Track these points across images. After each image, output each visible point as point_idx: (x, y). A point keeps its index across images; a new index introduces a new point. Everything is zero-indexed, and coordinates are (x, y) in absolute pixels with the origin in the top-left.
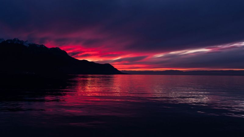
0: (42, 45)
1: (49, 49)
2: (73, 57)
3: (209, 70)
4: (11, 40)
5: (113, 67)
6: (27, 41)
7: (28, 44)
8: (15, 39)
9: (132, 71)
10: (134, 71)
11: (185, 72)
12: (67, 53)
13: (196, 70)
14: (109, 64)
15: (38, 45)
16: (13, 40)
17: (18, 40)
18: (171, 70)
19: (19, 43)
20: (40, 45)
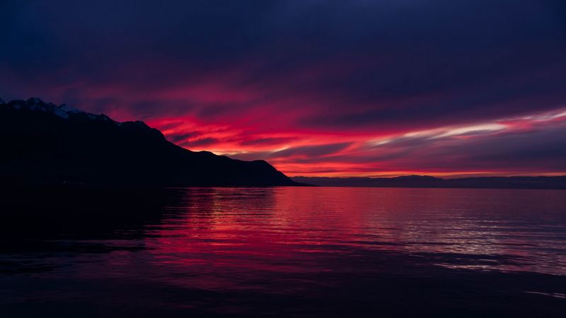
0: (102, 114)
1: (119, 125)
2: (176, 144)
3: (509, 176)
4: (23, 101)
5: (274, 169)
6: (64, 105)
7: (68, 113)
8: (32, 101)
9: (318, 178)
10: (323, 178)
11: (448, 180)
12: (163, 135)
13: (476, 177)
14: (263, 161)
15: (92, 115)
16: (28, 101)
17: (41, 103)
18: (414, 176)
19: (43, 109)
20: (98, 116)
